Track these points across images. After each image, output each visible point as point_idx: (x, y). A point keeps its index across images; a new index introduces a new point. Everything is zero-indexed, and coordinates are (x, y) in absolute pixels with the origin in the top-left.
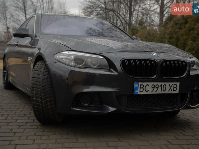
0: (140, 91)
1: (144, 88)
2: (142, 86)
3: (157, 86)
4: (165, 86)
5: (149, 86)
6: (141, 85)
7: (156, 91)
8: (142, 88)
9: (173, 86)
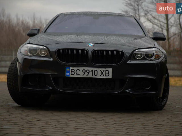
0: (71, 74)
1: (75, 72)
2: (73, 71)
3: (88, 71)
4: (96, 71)
5: (79, 70)
6: (71, 69)
7: (87, 75)
8: (72, 72)
9: (105, 71)
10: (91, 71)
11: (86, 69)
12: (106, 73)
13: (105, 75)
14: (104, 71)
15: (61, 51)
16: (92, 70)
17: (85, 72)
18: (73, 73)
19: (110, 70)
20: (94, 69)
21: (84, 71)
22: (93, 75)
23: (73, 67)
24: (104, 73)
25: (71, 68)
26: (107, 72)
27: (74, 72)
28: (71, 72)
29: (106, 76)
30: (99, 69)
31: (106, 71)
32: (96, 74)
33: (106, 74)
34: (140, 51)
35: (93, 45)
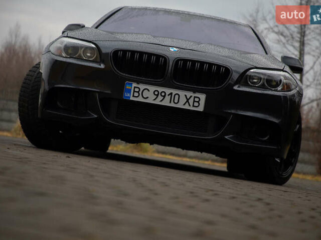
0: (133, 96)
1: (140, 92)
2: (137, 90)
3: (163, 94)
4: (177, 96)
5: (149, 91)
6: (135, 87)
7: (161, 101)
8: (136, 92)
9: (192, 98)
10: (169, 95)
11: (160, 89)
12: (194, 101)
13: (191, 104)
14: (191, 96)
15: (120, 54)
16: (171, 94)
17: (157, 95)
18: (136, 94)
19: (203, 97)
20: (174, 92)
21: (156, 93)
22: (170, 102)
23: (138, 83)
24: (191, 101)
25: (134, 85)
26: (197, 100)
27: (138, 92)
28: (134, 91)
29: (193, 106)
30: (182, 93)
31: (195, 97)
32: (176, 101)
33: (195, 103)
34: (257, 73)
35: (178, 51)
